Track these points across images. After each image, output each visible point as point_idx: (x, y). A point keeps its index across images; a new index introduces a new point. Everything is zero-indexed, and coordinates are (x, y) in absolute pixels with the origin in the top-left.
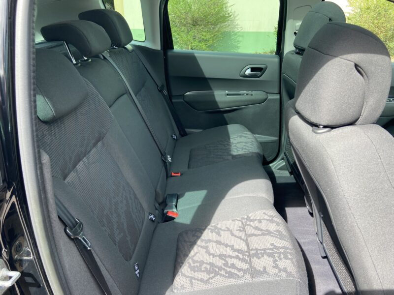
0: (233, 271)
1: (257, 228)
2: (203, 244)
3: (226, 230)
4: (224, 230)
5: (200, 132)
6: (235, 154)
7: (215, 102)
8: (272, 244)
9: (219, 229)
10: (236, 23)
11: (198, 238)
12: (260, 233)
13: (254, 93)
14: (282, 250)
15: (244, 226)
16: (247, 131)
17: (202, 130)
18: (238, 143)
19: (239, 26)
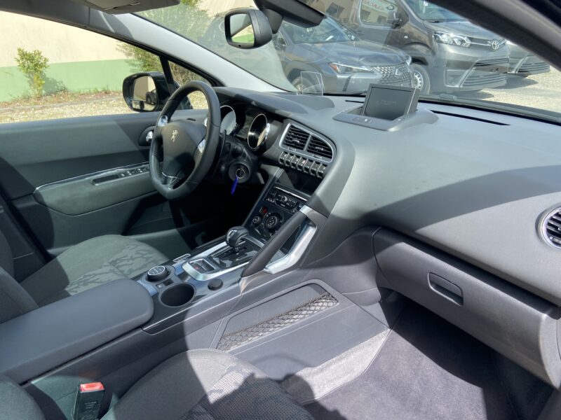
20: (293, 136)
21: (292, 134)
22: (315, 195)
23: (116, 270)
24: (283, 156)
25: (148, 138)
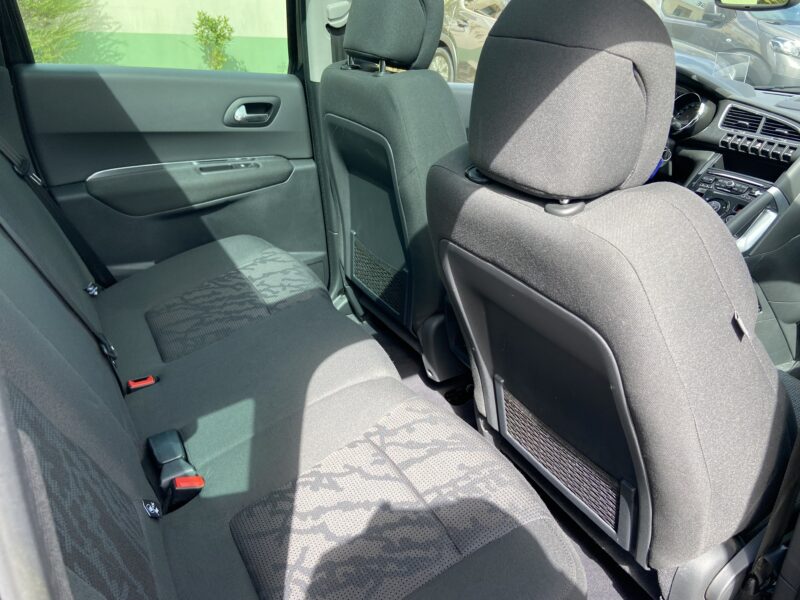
0: (412, 553)
1: (410, 445)
2: (310, 523)
3: (347, 473)
4: (343, 475)
5: (151, 268)
6: (270, 301)
7: (177, 191)
8: (461, 467)
9: (330, 475)
10: (102, 14)
11: (289, 513)
12: (423, 452)
13: (258, 160)
14: (485, 472)
15: (381, 450)
16: (270, 247)
17: (152, 264)
18: (265, 275)
19: (109, 20)
20: (734, 118)
24: (726, 138)
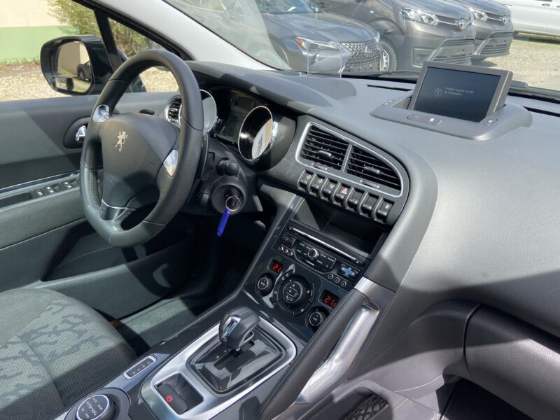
20: (316, 144)
21: (314, 140)
22: (380, 258)
23: (30, 352)
24: (304, 178)
25: (78, 136)
